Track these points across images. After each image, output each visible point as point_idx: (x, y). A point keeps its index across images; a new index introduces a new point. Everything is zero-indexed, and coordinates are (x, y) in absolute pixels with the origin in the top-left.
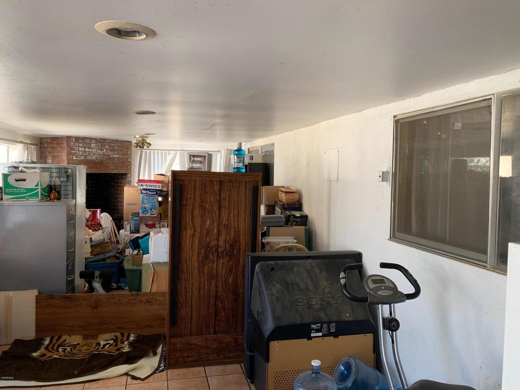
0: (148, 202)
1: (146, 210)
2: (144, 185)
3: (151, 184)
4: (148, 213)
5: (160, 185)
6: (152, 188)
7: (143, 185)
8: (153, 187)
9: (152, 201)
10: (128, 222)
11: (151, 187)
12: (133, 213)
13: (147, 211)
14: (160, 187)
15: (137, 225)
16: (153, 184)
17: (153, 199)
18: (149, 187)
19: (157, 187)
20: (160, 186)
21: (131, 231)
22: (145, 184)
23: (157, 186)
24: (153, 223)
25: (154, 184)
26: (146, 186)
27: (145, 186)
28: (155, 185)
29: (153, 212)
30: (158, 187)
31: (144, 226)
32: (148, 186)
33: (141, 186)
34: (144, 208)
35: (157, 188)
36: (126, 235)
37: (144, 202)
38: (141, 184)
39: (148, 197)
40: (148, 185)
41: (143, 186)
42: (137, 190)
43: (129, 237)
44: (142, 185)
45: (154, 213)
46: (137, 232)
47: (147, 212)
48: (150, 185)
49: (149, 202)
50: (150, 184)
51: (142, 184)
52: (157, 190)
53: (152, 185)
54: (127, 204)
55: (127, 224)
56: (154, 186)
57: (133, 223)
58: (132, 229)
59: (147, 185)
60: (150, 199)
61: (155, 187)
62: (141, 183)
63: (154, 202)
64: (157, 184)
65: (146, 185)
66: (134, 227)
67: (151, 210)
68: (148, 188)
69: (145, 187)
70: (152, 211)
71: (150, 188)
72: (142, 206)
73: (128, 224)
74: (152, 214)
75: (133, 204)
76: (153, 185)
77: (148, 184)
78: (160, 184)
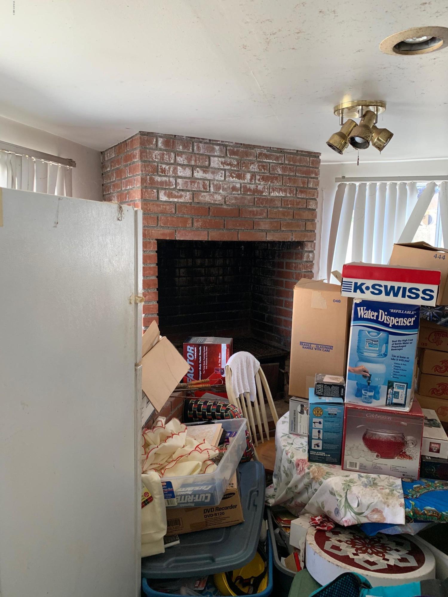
0: (380, 355)
1: (369, 383)
2: (367, 288)
3: (396, 284)
4: (376, 397)
5: (432, 291)
6: (399, 300)
7: (364, 287)
8: (404, 296)
9: (397, 353)
10: (302, 406)
11: (396, 295)
12: (320, 386)
13: (375, 389)
14: (432, 298)
15: (334, 436)
16: (402, 285)
17: (397, 346)
18: (388, 294)
19: (417, 296)
20: (435, 294)
21: (312, 453)
22: (369, 283)
23: (420, 293)
24: (395, 437)
25: (408, 285)
26: (373, 293)
27: (371, 290)
28: (410, 290)
29: (396, 395)
30: (423, 298)
31: (360, 444)
32: (380, 292)
33: (355, 291)
34: (365, 376)
35: (419, 302)
36: (294, 460)
37: (365, 354)
38: (356, 284)
39: (382, 333)
40: (383, 289)
41: (362, 292)
42: (334, 301)
43: (303, 477)
44: (358, 288)
45: (401, 401)
46: (335, 460)
47: (372, 394)
48: (392, 288)
49: (385, 355)
50: (389, 284)
51: (360, 281)
52: (418, 309)
53: (399, 288)
54: (301, 343)
55: (299, 409)
56: (408, 293)
57: (321, 426)
58: (317, 448)
59: (380, 286)
60: (387, 343)
61: (409, 297)
62: (354, 280)
63: (402, 358)
64: (422, 287)
65: (373, 286)
66: (324, 442)
67: (390, 385)
68: (382, 298)
69: (368, 296)
70: (395, 390)
71: (391, 299)
72: (357, 369)
73: (302, 412)
74: (395, 401)
75: (319, 347)
76: (405, 289)
77: (383, 283)
78: (435, 288)
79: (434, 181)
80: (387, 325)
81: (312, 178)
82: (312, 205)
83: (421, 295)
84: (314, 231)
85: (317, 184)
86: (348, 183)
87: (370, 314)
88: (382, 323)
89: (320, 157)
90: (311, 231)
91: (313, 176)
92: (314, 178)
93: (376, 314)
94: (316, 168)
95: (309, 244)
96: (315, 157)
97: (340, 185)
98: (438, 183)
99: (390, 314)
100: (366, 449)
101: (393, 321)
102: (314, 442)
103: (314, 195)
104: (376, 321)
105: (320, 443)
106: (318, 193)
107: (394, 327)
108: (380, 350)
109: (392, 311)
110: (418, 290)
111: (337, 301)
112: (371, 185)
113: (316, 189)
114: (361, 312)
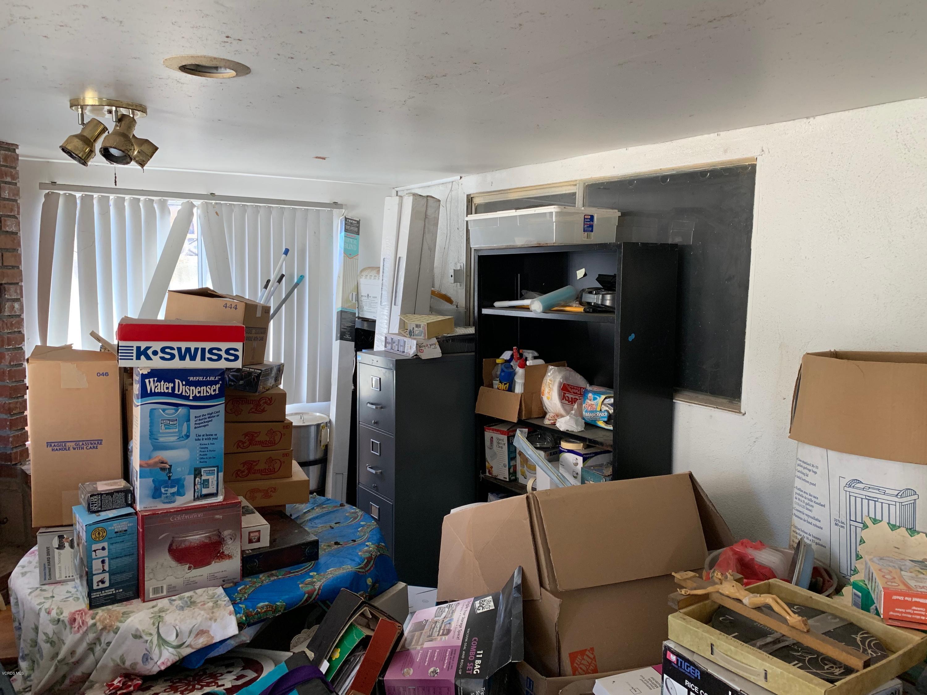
0: (181, 438)
1: (169, 477)
2: (155, 353)
3: (192, 345)
4: (180, 493)
5: (236, 350)
6: (198, 364)
7: (150, 352)
8: (203, 359)
9: (202, 431)
10: (61, 537)
11: (193, 358)
12: (94, 499)
13: (179, 483)
14: (236, 358)
15: (127, 560)
16: (200, 345)
17: (202, 422)
18: (182, 358)
19: (220, 357)
20: (240, 354)
21: (94, 595)
22: (157, 345)
23: (223, 353)
24: (209, 537)
25: (208, 345)
26: (163, 358)
27: (160, 354)
28: (211, 351)
29: (205, 484)
30: (227, 359)
31: (167, 559)
32: (173, 357)
33: (138, 358)
34: (163, 469)
35: (222, 364)
36: (66, 616)
37: (161, 439)
38: (138, 348)
39: (181, 409)
40: (176, 352)
41: (148, 358)
42: (99, 374)
43: (86, 633)
44: (141, 353)
45: (212, 489)
46: (130, 594)
47: (175, 490)
48: (188, 350)
49: (187, 436)
50: (184, 345)
51: (143, 345)
52: (222, 372)
53: (196, 349)
54: (49, 444)
55: (56, 542)
56: (207, 355)
57: (106, 553)
58: (101, 586)
59: (172, 349)
60: (188, 420)
61: (210, 359)
62: (135, 344)
63: (209, 436)
64: (224, 346)
65: (163, 350)
66: (112, 573)
67: (197, 473)
68: (176, 364)
69: (157, 363)
70: (203, 478)
71: (188, 364)
72: (151, 461)
73: (61, 547)
74: (205, 491)
75: (79, 445)
76: (203, 350)
77: (175, 344)
78: (239, 345)
79: (192, 200)
80: (187, 398)
81: (6, 183)
82: (10, 226)
83: (224, 356)
84: (18, 268)
85: (17, 193)
86: (62, 192)
87: (163, 387)
88: (180, 396)
89: (17, 151)
90: (13, 267)
91: (9, 179)
92: (9, 183)
93: (171, 385)
94: (11, 167)
95: (12, 288)
96: (8, 150)
97: (47, 195)
98: (197, 202)
99: (190, 384)
100: (173, 563)
101: (194, 391)
102: (96, 579)
103: (12, 210)
104: (172, 395)
105: (106, 576)
106: (19, 208)
107: (196, 398)
108: (180, 431)
109: (191, 379)
110: (219, 350)
111: (103, 374)
112: (100, 199)
113: (16, 201)
114: (151, 385)
